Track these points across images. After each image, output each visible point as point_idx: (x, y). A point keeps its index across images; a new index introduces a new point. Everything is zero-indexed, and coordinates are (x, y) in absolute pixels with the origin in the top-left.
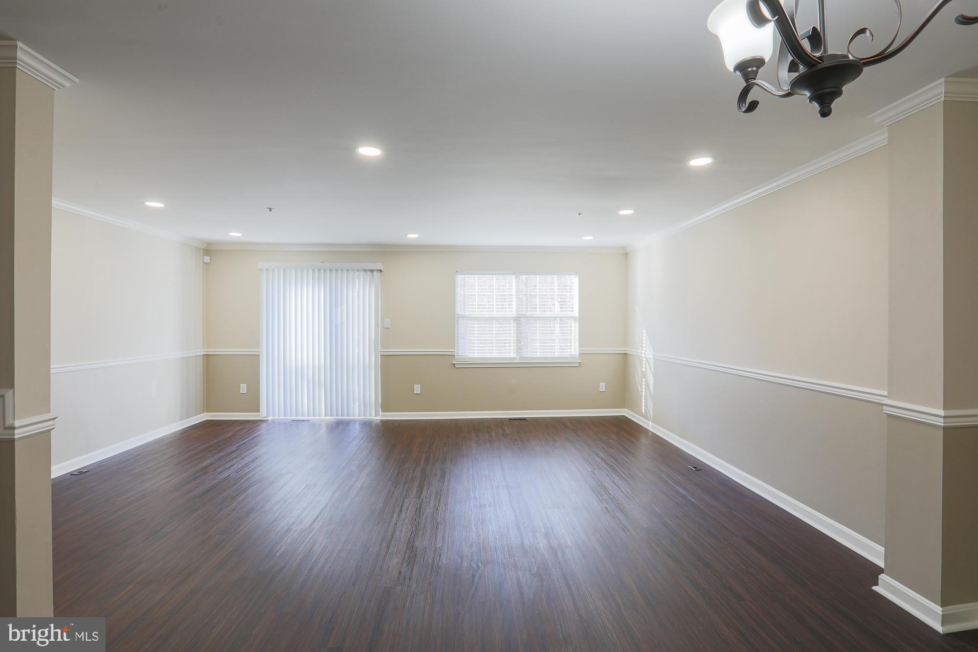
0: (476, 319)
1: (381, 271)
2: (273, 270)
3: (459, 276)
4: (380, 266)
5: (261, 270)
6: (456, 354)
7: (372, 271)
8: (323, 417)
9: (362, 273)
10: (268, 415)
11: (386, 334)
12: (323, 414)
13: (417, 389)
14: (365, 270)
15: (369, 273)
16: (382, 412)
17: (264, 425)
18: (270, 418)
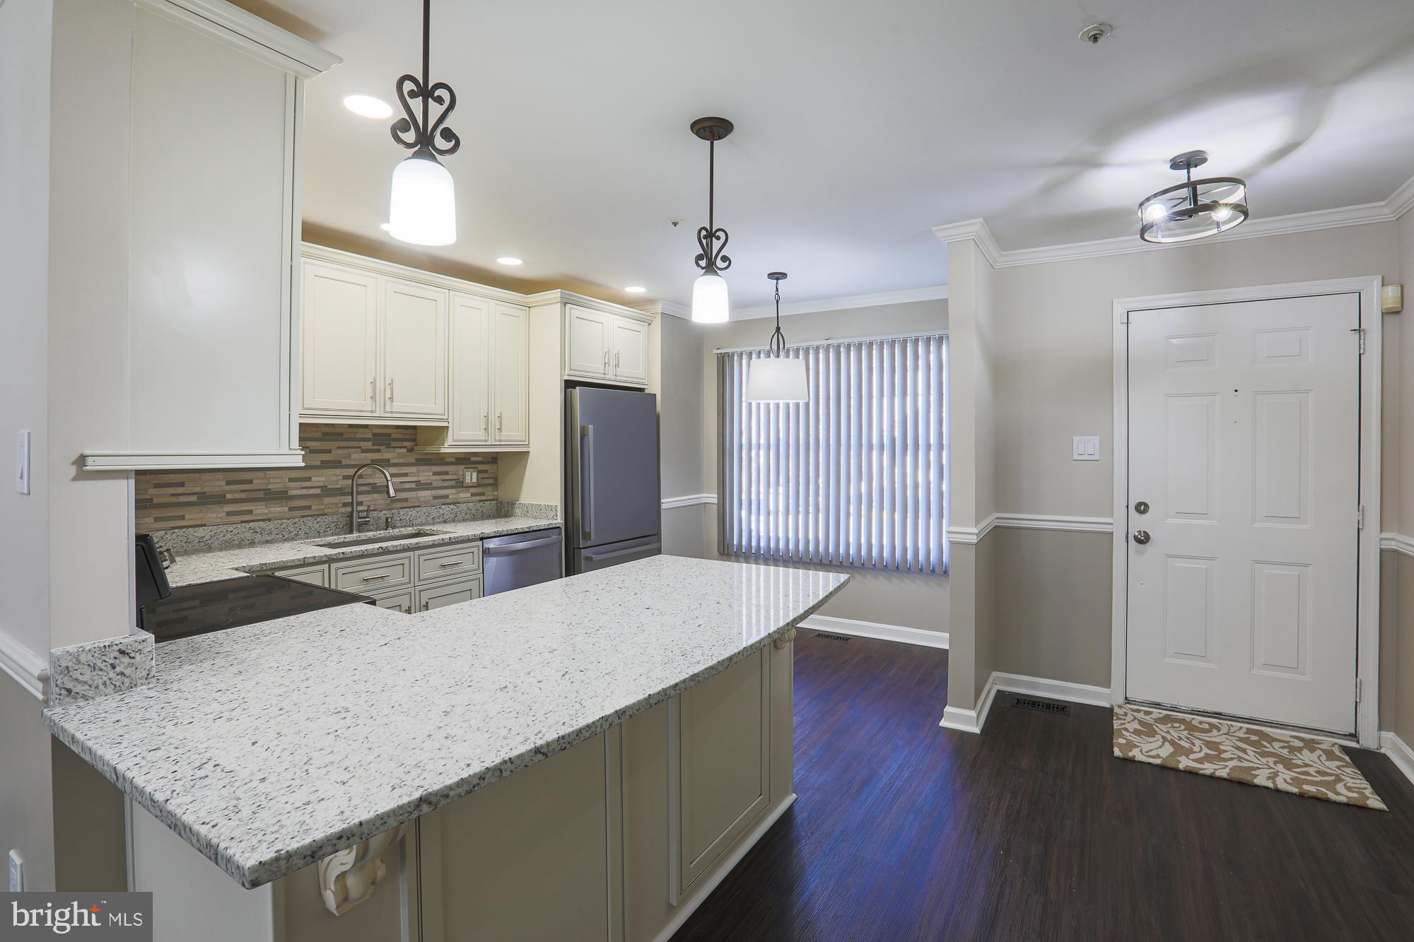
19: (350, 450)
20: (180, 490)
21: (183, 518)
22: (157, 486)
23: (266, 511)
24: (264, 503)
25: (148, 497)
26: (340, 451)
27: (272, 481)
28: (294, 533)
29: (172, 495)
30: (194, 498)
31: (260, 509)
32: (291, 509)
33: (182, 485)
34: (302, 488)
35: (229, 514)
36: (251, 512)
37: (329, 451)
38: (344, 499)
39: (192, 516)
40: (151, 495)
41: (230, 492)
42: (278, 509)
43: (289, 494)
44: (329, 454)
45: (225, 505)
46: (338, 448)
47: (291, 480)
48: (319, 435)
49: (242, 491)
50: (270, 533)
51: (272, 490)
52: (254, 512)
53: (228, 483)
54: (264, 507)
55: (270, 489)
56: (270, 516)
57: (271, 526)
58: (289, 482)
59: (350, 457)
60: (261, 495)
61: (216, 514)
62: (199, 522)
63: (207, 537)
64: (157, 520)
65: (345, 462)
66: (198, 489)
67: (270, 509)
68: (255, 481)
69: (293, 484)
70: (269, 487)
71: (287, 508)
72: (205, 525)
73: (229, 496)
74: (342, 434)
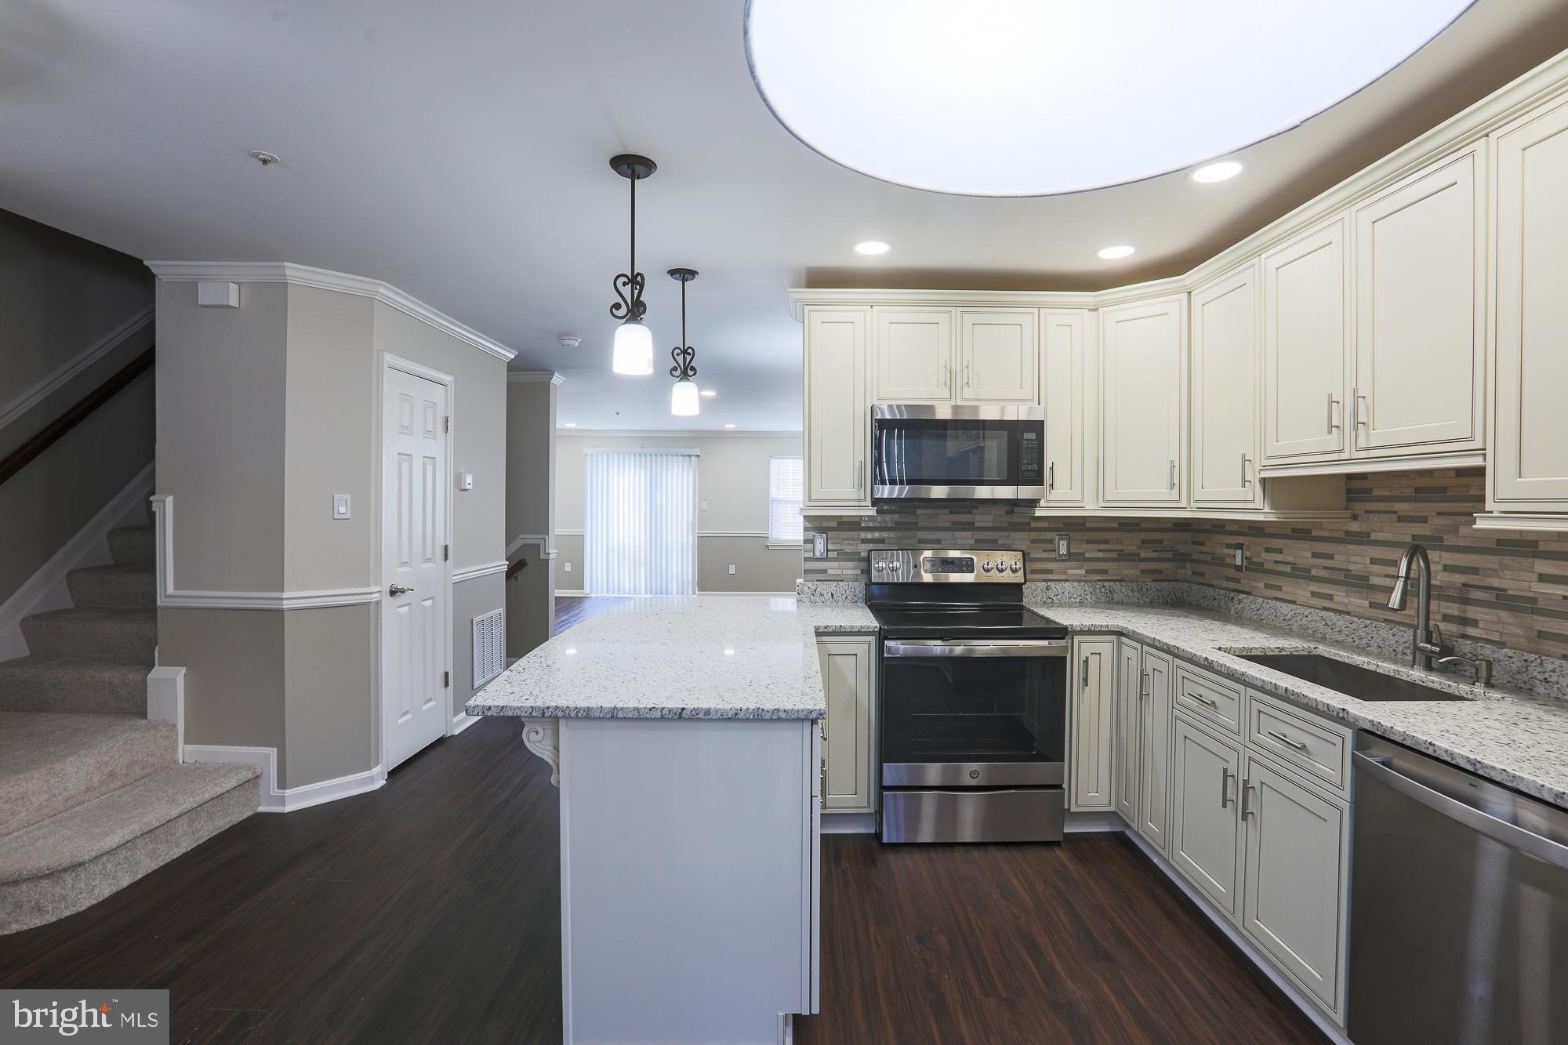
0: (790, 502)
1: (698, 456)
2: (597, 455)
3: (773, 460)
4: (697, 451)
5: (586, 455)
6: (769, 536)
7: (690, 456)
8: (643, 595)
9: (681, 458)
10: (591, 593)
11: (703, 516)
12: (643, 592)
13: (732, 569)
14: (683, 456)
15: (687, 457)
16: (699, 591)
17: (588, 601)
18: (593, 595)
19: (1457, 517)
20: (1279, 557)
21: (1280, 588)
22: (1267, 550)
23: (1345, 600)
24: (1344, 588)
25: (1261, 561)
26: (1442, 521)
27: (1353, 559)
28: (1365, 641)
29: (1276, 562)
30: (1288, 569)
31: (1341, 597)
32: (1372, 605)
33: (1280, 551)
34: (1386, 576)
35: (1314, 594)
36: (1330, 597)
37: (1424, 520)
38: (1447, 608)
39: (1289, 589)
40: (1264, 559)
41: (1316, 567)
42: (1358, 602)
43: (1371, 582)
44: (1425, 524)
45: (1310, 582)
46: (1439, 514)
47: (1373, 561)
48: (1410, 492)
49: (1325, 568)
50: (1340, 632)
51: (1353, 573)
52: (1336, 599)
53: (1314, 555)
54: (1344, 594)
55: (1350, 571)
56: (1350, 608)
57: (1341, 621)
58: (1371, 563)
59: (1458, 532)
60: (1342, 577)
61: (1303, 591)
62: (1290, 598)
63: (1289, 617)
64: (1267, 586)
65: (1448, 540)
66: (1291, 559)
67: (1351, 599)
68: (1336, 556)
69: (1375, 568)
70: (1349, 568)
71: (1367, 602)
72: (1294, 602)
73: (1314, 572)
74: (1444, 490)
